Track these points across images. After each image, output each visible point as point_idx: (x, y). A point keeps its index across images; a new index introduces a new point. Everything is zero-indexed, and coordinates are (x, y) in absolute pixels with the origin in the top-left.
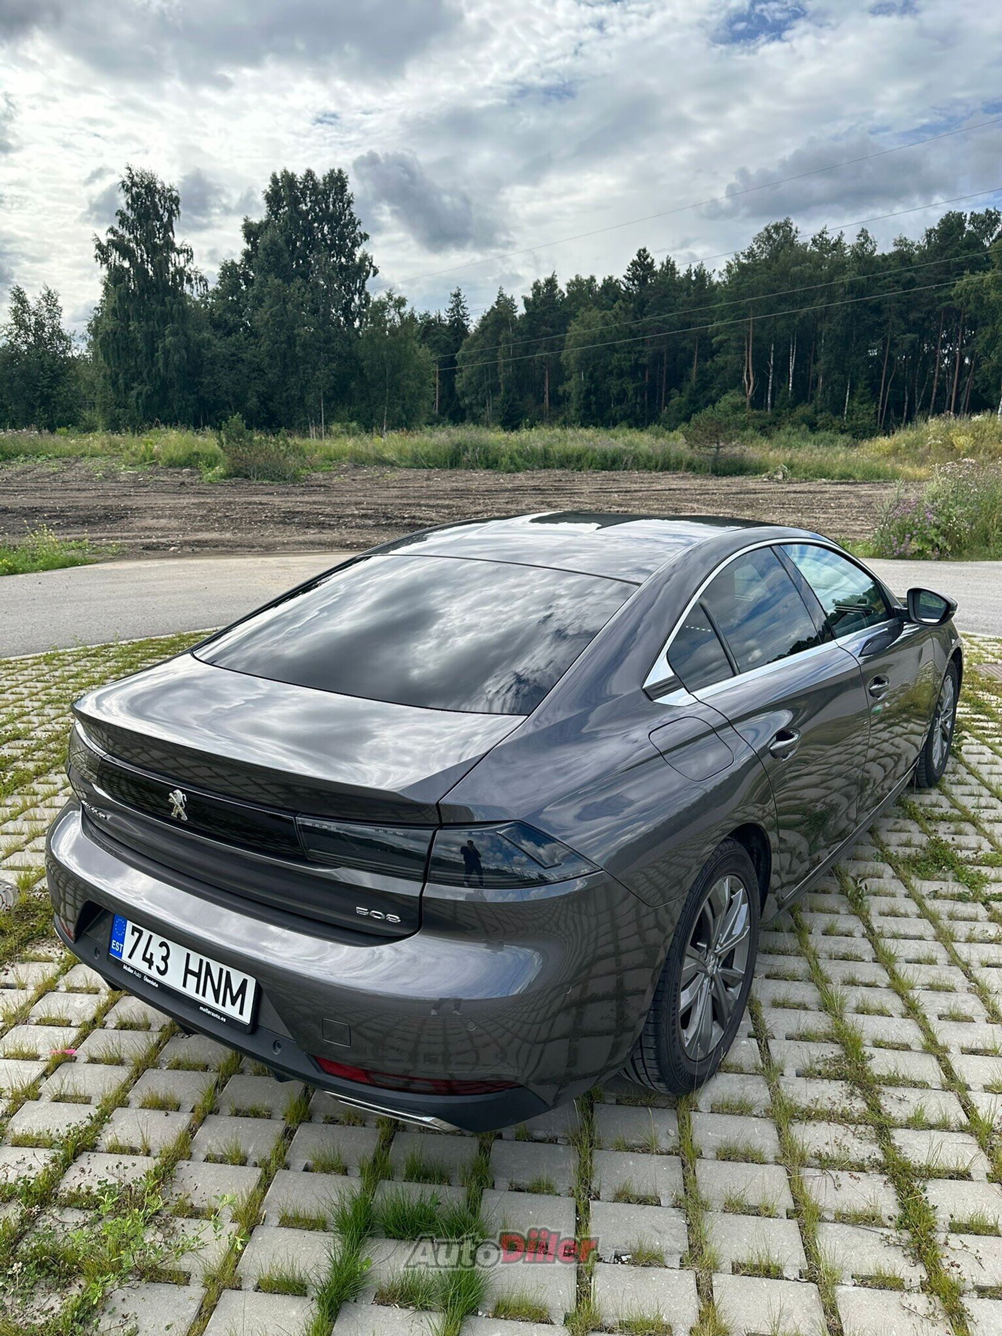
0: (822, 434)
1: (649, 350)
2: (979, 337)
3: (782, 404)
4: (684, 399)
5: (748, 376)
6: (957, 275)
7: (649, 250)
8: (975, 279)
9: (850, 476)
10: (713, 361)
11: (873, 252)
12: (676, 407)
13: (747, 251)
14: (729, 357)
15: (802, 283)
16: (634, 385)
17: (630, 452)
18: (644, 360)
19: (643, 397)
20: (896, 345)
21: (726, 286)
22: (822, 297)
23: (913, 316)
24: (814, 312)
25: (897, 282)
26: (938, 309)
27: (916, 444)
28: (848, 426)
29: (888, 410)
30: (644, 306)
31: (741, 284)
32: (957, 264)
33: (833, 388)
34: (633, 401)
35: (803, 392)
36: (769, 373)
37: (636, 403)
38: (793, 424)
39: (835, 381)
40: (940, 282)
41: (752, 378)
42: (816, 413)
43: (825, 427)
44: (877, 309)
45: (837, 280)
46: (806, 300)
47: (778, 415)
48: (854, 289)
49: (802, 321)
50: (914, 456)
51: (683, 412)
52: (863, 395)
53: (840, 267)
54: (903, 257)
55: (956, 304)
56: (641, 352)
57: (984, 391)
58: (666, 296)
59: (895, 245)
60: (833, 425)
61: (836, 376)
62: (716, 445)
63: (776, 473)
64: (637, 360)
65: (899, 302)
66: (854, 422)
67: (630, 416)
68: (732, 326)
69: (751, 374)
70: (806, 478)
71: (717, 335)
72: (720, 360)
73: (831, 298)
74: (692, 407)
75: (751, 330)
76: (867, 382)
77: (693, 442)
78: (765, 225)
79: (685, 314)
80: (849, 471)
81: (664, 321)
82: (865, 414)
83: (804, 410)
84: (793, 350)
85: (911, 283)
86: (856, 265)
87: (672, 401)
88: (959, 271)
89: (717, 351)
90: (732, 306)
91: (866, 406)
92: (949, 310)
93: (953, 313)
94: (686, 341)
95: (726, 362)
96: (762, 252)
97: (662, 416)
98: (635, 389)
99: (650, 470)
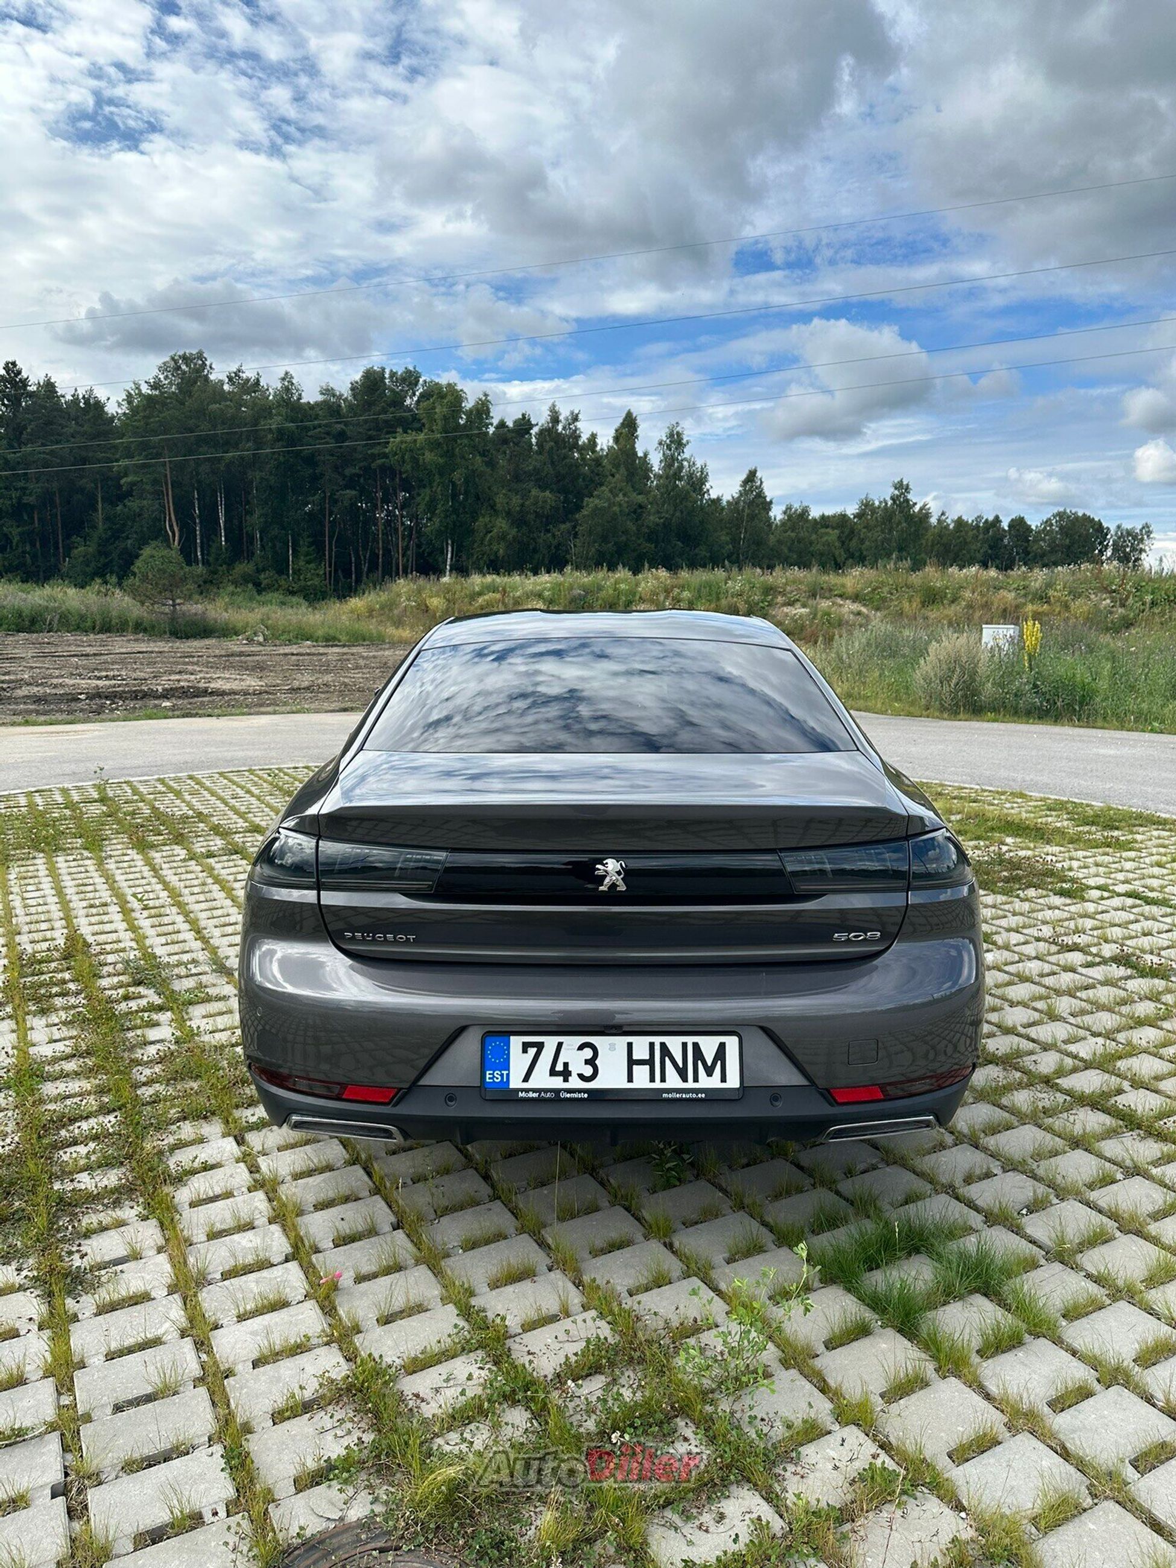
0: (269, 596)
1: (36, 488)
2: (419, 499)
3: (217, 560)
4: (90, 550)
5: (171, 526)
6: (388, 433)
7: (20, 365)
8: (409, 438)
9: (334, 638)
10: (125, 506)
11: (300, 398)
12: (81, 559)
13: (152, 381)
14: (145, 502)
15: (223, 423)
16: (20, 529)
17: (54, 610)
18: (30, 500)
19: (33, 545)
20: (336, 501)
21: (128, 418)
22: (248, 440)
23: (348, 471)
24: (242, 458)
25: (328, 433)
26: (374, 466)
27: (390, 606)
28: (296, 587)
29: (336, 571)
30: (21, 433)
31: (149, 418)
32: (386, 422)
33: (274, 546)
34: (20, 550)
35: (240, 547)
36: (195, 523)
37: (24, 552)
38: (235, 583)
39: (276, 537)
40: (370, 438)
41: (176, 529)
42: (258, 571)
43: (270, 588)
44: (310, 460)
45: (264, 425)
46: (228, 444)
47: (215, 572)
48: (281, 435)
49: (228, 466)
50: (389, 618)
51: (93, 564)
52: (307, 554)
53: (264, 410)
54: (330, 407)
55: (393, 460)
56: (24, 489)
57: (430, 554)
58: (49, 423)
59: (322, 394)
60: (280, 586)
61: (275, 531)
62: (171, 602)
63: (255, 634)
64: (20, 499)
65: (332, 455)
66: (302, 583)
67: (17, 568)
68: (144, 466)
69: (175, 524)
70: (289, 641)
71: (126, 475)
72: (133, 504)
73: (259, 445)
74: (103, 560)
75: (168, 473)
76: (310, 540)
77: (143, 598)
78: (172, 353)
79: (79, 447)
80: (332, 632)
81: (52, 453)
82: (315, 575)
83: (243, 568)
84: (221, 499)
85: (341, 436)
86: (283, 411)
87: (76, 551)
88: (390, 428)
89: (129, 494)
90: (142, 443)
91: (312, 566)
92: (383, 468)
93: (389, 471)
94: (84, 480)
95: (142, 508)
96: (171, 383)
97: (64, 570)
98: (21, 534)
99: (86, 631)
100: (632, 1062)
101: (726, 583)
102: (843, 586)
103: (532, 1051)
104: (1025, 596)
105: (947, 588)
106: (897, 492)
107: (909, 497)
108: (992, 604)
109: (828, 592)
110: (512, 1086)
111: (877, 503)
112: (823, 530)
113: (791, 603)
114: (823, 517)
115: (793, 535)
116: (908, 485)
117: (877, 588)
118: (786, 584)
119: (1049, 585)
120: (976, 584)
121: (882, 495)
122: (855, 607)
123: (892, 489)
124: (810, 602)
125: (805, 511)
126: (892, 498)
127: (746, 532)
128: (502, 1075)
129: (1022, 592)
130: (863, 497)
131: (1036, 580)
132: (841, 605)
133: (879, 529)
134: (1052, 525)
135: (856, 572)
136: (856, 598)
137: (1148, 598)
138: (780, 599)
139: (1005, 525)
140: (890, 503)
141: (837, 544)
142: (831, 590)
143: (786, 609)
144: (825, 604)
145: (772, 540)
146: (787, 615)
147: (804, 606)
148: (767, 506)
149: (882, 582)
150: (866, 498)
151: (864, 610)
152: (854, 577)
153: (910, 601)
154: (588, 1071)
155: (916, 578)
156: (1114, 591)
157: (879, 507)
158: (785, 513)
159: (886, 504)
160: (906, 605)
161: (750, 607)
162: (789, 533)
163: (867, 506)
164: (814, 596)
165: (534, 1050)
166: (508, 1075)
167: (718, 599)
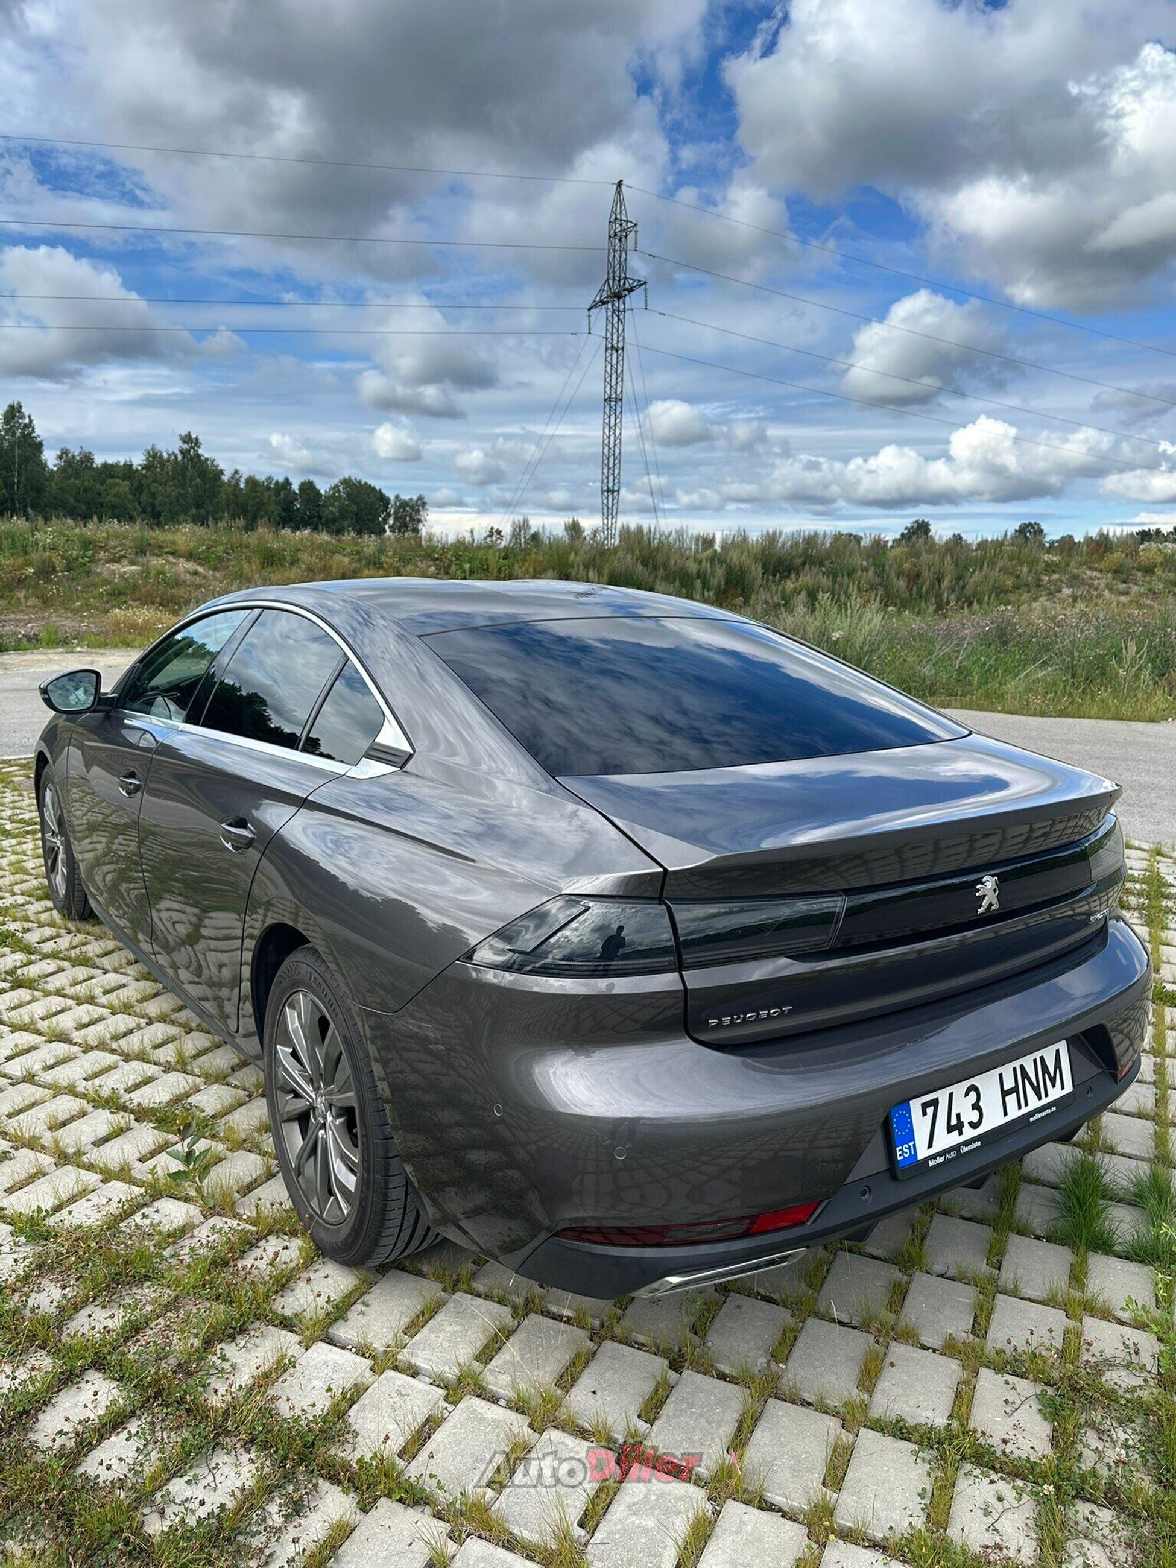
100: (1005, 1093)
101: (33, 535)
102: (174, 543)
103: (930, 1110)
104: (359, 560)
105: (284, 550)
106: (185, 446)
107: (200, 451)
108: (331, 568)
109: (159, 549)
110: (920, 1156)
111: (165, 456)
112: (110, 481)
113: (117, 560)
114: (105, 465)
115: (78, 482)
116: (197, 439)
117: (212, 546)
118: (108, 538)
119: (381, 551)
120: (314, 547)
121: (170, 446)
122: (191, 566)
123: (180, 443)
124: (140, 559)
125: (88, 458)
126: (181, 452)
127: (20, 475)
128: (909, 1148)
129: (356, 557)
130: (149, 447)
131: (368, 546)
132: (175, 564)
133: (171, 483)
134: (339, 491)
135: (186, 528)
136: (190, 556)
137: (467, 566)
138: (102, 555)
139: (295, 487)
140: (180, 457)
141: (130, 496)
142: (161, 547)
143: (114, 567)
144: (156, 562)
145: (53, 487)
146: (113, 573)
147: (132, 563)
148: (39, 447)
149: (215, 541)
150: (153, 449)
151: (200, 569)
152: (185, 534)
153: (250, 562)
154: (974, 1116)
155: (252, 539)
156: (437, 559)
157: (168, 460)
158: (60, 457)
159: (176, 457)
160: (246, 566)
161: (69, 562)
162: (72, 480)
163: (154, 458)
164: (143, 552)
165: (932, 1108)
166: (914, 1145)
167: (26, 553)
